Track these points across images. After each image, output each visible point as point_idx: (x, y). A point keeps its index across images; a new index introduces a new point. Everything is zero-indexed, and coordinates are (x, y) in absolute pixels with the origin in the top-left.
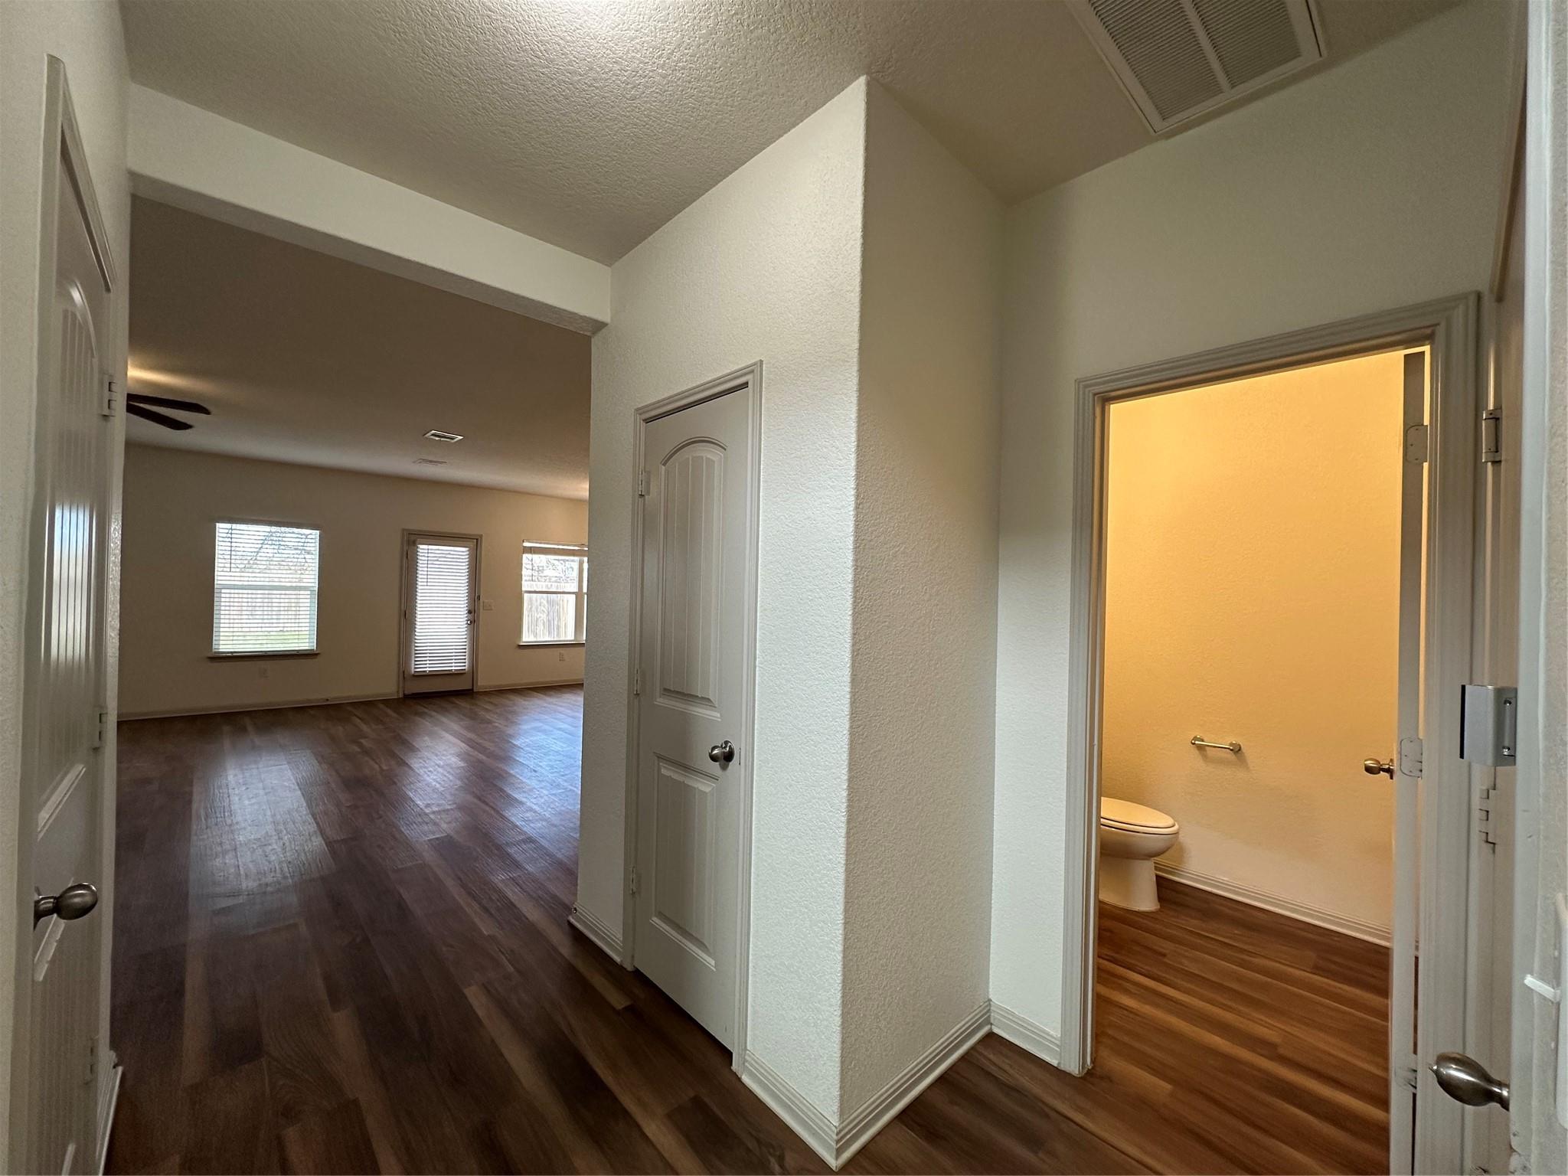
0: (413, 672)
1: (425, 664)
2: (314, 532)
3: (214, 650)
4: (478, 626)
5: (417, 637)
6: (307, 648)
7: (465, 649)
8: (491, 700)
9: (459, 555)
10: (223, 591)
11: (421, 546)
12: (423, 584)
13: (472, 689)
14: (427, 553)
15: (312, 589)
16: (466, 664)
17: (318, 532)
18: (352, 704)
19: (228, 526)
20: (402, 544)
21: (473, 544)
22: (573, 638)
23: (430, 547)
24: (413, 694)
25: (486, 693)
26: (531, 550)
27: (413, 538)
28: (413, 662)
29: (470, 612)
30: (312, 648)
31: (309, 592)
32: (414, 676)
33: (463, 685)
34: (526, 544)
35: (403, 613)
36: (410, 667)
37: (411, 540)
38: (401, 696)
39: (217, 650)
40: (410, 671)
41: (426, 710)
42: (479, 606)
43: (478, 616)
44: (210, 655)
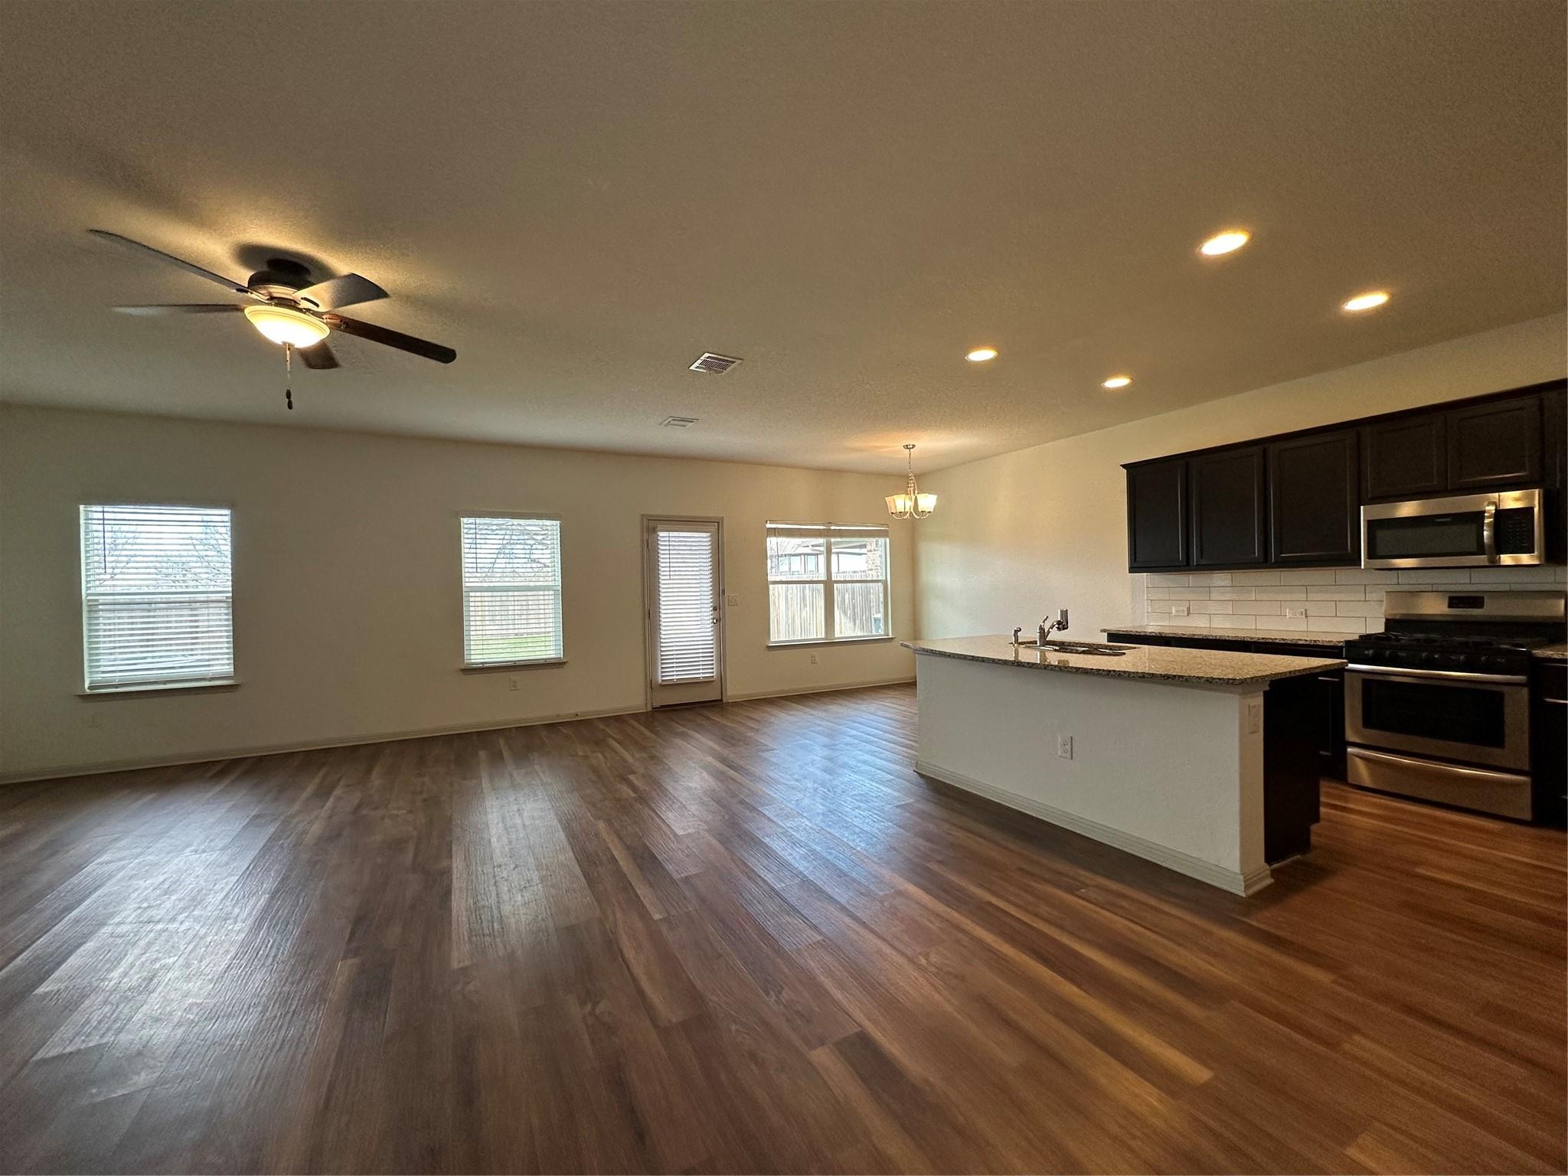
0: (660, 681)
1: (671, 671)
2: (554, 522)
3: (466, 661)
4: (724, 625)
5: (662, 640)
6: (554, 656)
7: (712, 652)
8: (748, 714)
9: (701, 540)
10: (472, 594)
11: (661, 534)
12: (665, 578)
13: (721, 700)
14: (668, 540)
15: (555, 588)
16: (714, 670)
17: (558, 522)
18: (605, 720)
19: (472, 520)
20: (642, 532)
21: (715, 526)
22: (823, 636)
23: (672, 534)
24: (662, 707)
25: (736, 704)
26: (775, 532)
27: (652, 524)
28: (660, 668)
29: (715, 609)
30: (559, 656)
31: (552, 592)
32: (661, 685)
33: (714, 695)
34: (768, 526)
35: (647, 612)
36: (657, 676)
37: (651, 525)
38: (649, 709)
39: (469, 661)
40: (657, 679)
41: (684, 729)
42: (724, 603)
43: (724, 613)
44: (462, 667)
